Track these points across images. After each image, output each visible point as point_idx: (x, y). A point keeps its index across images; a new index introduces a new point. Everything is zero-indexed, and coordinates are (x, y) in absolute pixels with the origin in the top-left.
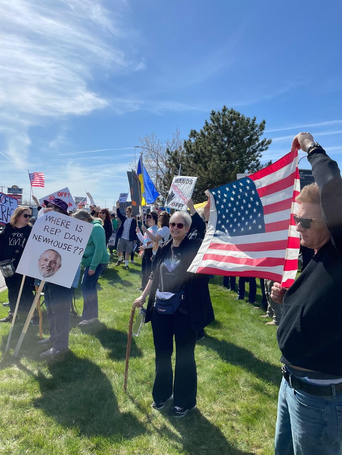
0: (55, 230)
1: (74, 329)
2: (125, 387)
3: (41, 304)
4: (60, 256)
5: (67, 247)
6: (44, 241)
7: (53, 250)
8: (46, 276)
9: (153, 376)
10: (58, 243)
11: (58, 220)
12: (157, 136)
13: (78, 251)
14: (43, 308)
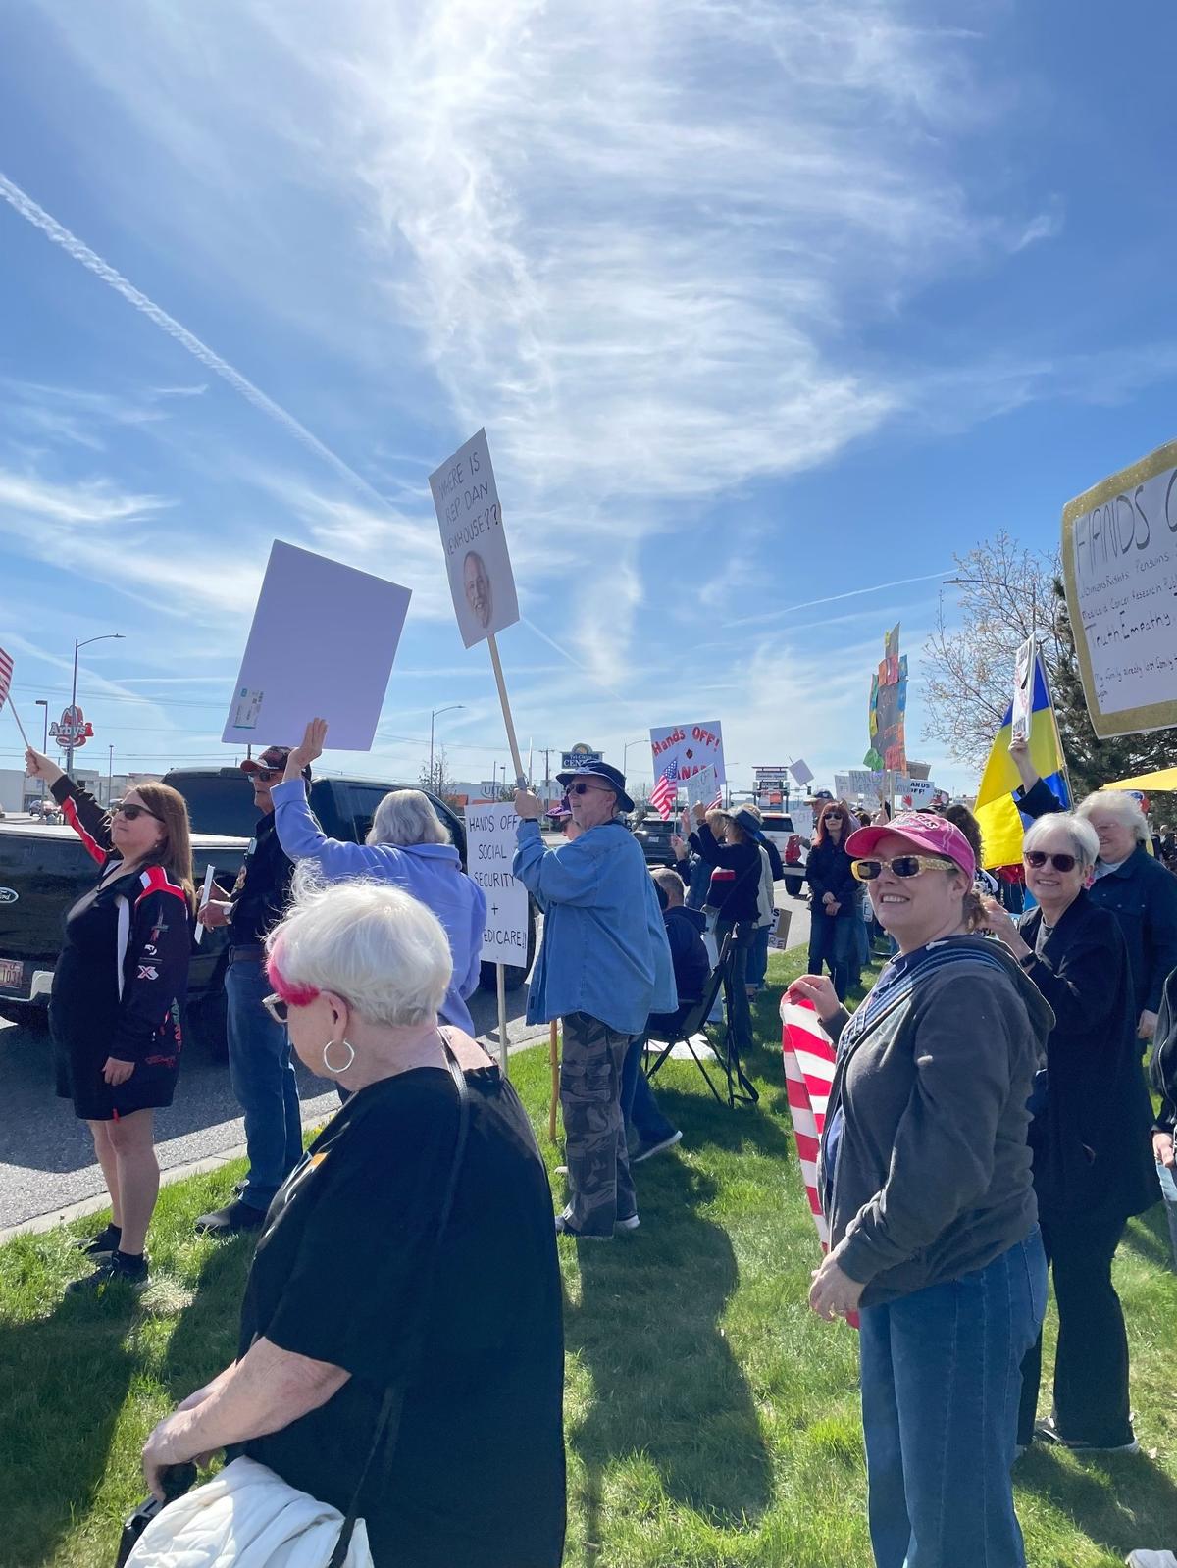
12: (1016, 541)
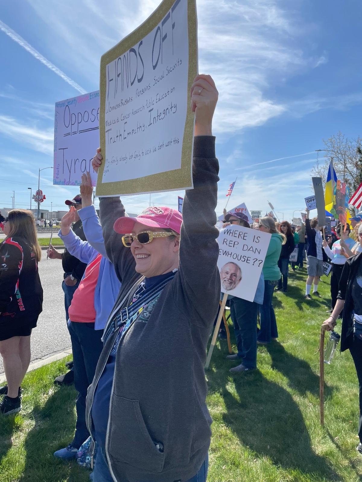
0: (233, 243)
1: (261, 348)
2: (322, 422)
3: (226, 319)
4: (240, 269)
5: (246, 259)
6: (224, 254)
7: (233, 263)
8: (228, 289)
9: (356, 415)
10: (237, 255)
11: (235, 232)
12: (344, 135)
13: (257, 263)
14: (229, 323)
